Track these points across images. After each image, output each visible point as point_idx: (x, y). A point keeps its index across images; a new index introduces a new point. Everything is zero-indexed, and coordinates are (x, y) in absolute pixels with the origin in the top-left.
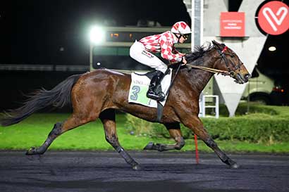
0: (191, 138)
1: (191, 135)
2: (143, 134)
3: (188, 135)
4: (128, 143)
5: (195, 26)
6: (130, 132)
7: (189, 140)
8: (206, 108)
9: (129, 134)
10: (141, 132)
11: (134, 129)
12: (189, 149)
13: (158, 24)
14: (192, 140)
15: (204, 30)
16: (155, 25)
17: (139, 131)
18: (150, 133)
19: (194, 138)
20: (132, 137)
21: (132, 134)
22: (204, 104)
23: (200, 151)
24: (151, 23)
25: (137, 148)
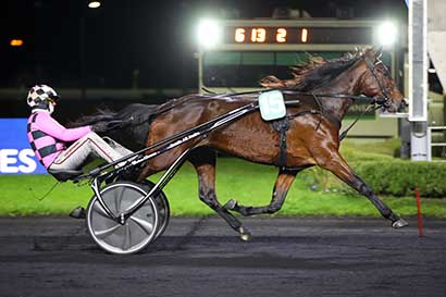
0: (410, 195)
1: (409, 190)
2: (331, 189)
3: (405, 190)
4: (307, 203)
5: (414, 16)
6: (310, 186)
7: (406, 198)
8: (433, 147)
9: (309, 190)
10: (329, 186)
11: (317, 182)
12: (408, 213)
13: (306, 14)
14: (411, 199)
15: (429, 21)
16: (301, 16)
17: (325, 185)
18: (342, 188)
19: (415, 195)
20: (314, 195)
21: (314, 190)
22: (430, 140)
23: (424, 215)
24: (295, 13)
25: (322, 212)
